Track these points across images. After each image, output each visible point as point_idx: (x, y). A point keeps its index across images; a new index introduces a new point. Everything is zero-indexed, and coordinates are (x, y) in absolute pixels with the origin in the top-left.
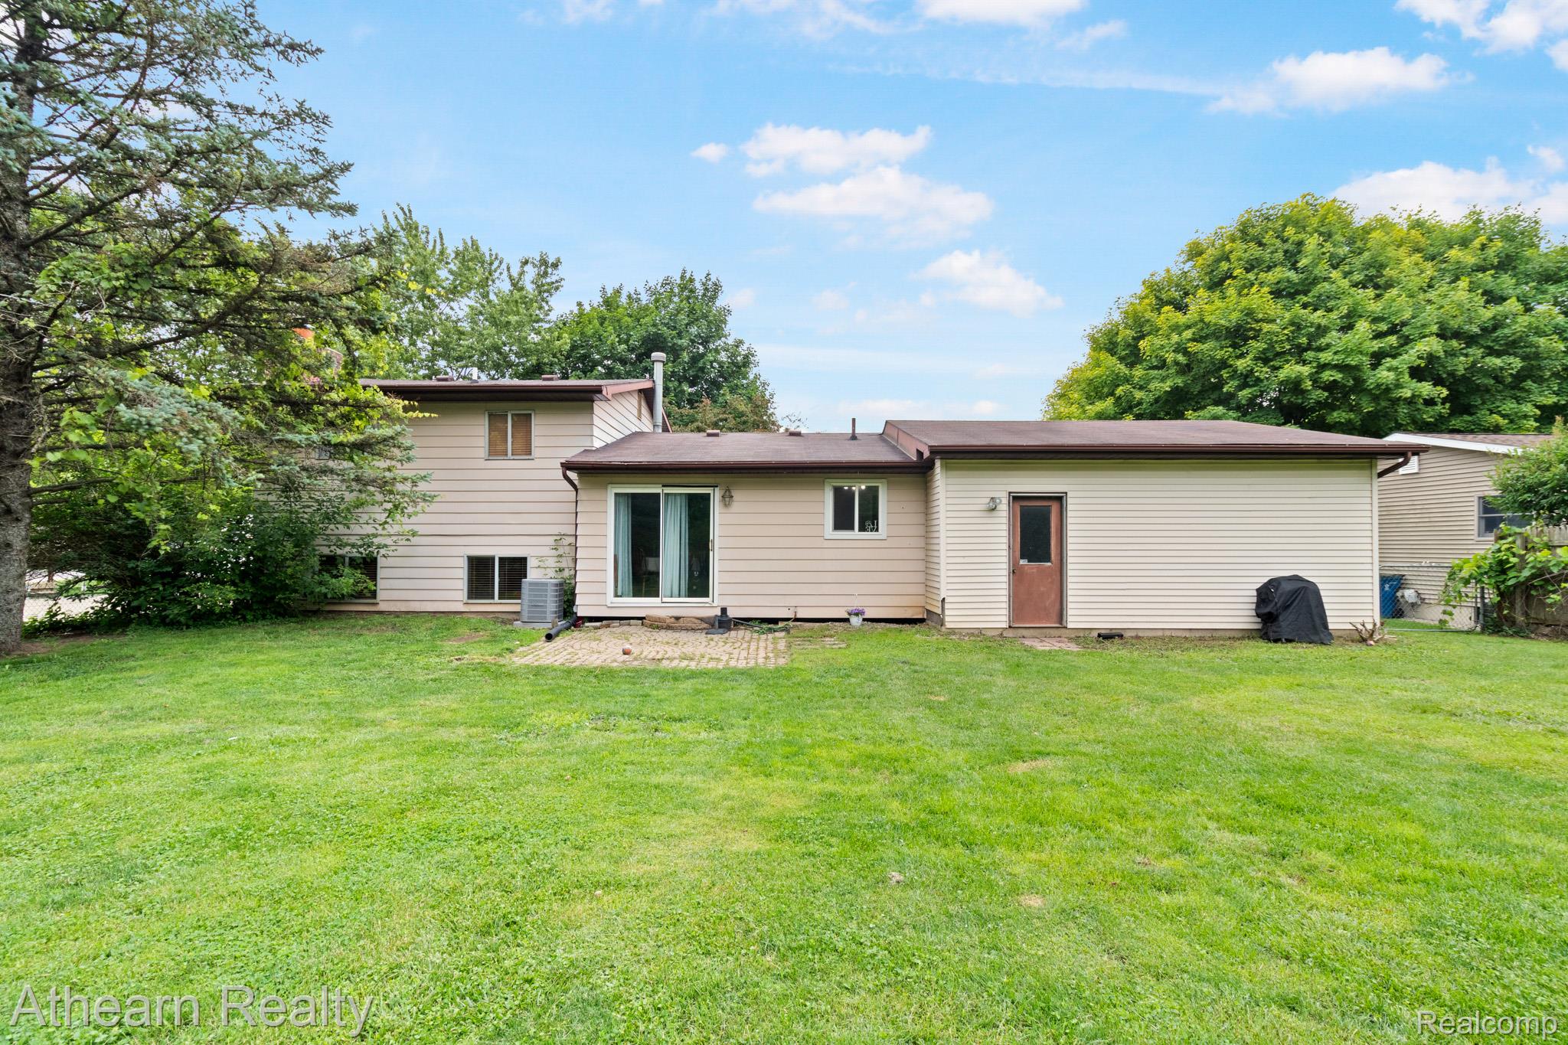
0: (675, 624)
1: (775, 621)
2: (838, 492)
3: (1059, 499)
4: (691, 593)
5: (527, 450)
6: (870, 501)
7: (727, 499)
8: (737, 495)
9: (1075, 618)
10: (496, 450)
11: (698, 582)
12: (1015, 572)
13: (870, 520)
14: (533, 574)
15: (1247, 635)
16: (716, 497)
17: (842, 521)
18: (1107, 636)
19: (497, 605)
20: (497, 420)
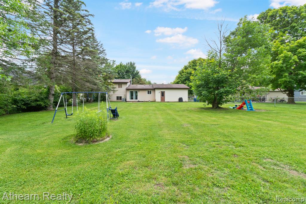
0: (135, 102)
1: (143, 102)
2: (148, 91)
3: (164, 92)
4: (136, 99)
5: (122, 87)
6: (151, 92)
7: (139, 92)
8: (140, 91)
9: (166, 101)
10: (119, 87)
11: (136, 98)
12: (161, 97)
13: (151, 93)
14: (122, 98)
15: (178, 102)
16: (138, 91)
17: (148, 93)
18: (168, 102)
19: (119, 100)
20: (119, 85)
